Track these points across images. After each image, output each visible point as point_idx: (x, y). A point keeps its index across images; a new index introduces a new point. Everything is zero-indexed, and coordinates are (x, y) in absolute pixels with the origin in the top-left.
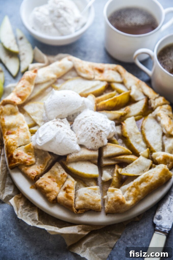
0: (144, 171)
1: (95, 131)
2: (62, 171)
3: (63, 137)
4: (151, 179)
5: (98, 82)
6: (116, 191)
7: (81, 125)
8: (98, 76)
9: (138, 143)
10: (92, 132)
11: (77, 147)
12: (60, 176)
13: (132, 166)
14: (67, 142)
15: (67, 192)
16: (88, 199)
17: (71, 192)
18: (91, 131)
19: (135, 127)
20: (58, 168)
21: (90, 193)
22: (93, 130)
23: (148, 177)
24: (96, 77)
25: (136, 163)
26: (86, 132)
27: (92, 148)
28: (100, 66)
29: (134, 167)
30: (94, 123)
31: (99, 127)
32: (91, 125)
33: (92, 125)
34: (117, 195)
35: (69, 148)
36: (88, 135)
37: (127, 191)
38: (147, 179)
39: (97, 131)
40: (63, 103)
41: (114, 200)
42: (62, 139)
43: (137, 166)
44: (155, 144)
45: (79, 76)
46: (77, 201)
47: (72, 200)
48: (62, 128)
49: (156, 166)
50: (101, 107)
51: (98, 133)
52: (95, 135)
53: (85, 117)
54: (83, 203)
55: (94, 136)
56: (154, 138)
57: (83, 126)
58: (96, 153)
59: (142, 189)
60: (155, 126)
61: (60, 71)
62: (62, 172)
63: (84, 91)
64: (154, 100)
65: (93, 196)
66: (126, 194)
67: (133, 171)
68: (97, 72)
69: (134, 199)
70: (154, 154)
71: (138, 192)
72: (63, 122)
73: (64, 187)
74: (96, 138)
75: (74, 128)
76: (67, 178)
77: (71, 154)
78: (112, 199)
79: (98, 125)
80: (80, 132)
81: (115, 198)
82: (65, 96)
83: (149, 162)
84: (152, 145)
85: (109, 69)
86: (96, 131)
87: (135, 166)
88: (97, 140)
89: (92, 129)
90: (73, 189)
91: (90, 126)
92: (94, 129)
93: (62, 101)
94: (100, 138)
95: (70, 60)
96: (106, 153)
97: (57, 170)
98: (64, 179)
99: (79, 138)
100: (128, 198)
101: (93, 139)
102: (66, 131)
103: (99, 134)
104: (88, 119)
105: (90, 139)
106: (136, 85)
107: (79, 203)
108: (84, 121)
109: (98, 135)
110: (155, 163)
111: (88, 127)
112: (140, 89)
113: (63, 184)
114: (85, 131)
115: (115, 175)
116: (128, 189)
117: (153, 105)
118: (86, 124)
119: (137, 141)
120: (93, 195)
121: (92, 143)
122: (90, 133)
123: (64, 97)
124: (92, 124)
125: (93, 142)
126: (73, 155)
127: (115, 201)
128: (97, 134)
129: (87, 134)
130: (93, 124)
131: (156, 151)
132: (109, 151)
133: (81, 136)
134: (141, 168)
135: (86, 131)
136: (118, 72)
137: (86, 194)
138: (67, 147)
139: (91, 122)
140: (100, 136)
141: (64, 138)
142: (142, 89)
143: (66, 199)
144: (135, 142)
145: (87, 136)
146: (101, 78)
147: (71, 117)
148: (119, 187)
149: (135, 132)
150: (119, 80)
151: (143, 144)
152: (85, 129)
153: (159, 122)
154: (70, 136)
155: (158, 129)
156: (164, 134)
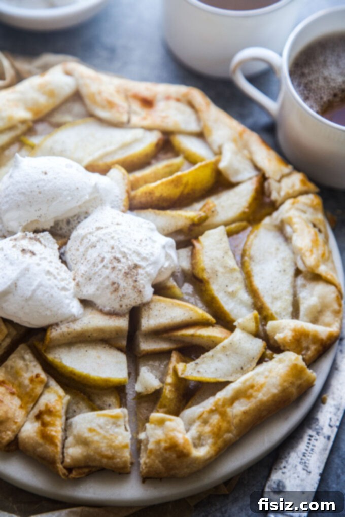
0: (242, 370)
1: (119, 266)
2: (33, 369)
3: (36, 283)
4: (259, 390)
5: (139, 133)
6: (168, 423)
7: (87, 248)
8: (140, 116)
9: (232, 295)
10: (114, 268)
11: (73, 307)
12: (27, 382)
13: (213, 356)
14: (46, 295)
15: (44, 424)
16: (98, 442)
17: (53, 425)
18: (110, 266)
19: (226, 253)
20: (23, 358)
21: (101, 428)
22: (115, 264)
23: (252, 387)
24: (135, 120)
25: (224, 347)
26: (97, 269)
27: (112, 310)
28: (145, 88)
29: (219, 360)
30: (120, 246)
31: (130, 255)
32: (110, 250)
33: (113, 251)
34: (172, 434)
35: (51, 311)
36: (103, 276)
37: (198, 423)
38: (250, 391)
39: (126, 267)
40: (40, 193)
41: (163, 445)
42: (33, 288)
43: (227, 355)
44: (275, 298)
45: (91, 115)
46: (68, 447)
47: (56, 445)
48: (34, 257)
49: (275, 355)
50: (143, 200)
51: (127, 271)
52: (120, 276)
53: (98, 228)
54: (85, 454)
55: (118, 278)
56: (272, 282)
57: (91, 251)
58: (123, 323)
59: (236, 416)
60: (277, 249)
61: (43, 101)
62: (33, 372)
63: (102, 157)
64: (279, 181)
65: (111, 435)
66: (194, 431)
67: (216, 369)
68: (136, 106)
69: (214, 444)
70: (270, 325)
71: (224, 425)
72: (40, 242)
73: (36, 411)
74: (123, 284)
75: (68, 257)
76: (46, 386)
77: (57, 325)
78: (158, 443)
79: (130, 249)
80: (83, 268)
81: (166, 441)
82: (46, 173)
83: (258, 345)
84: (267, 300)
85: (168, 98)
86: (123, 267)
87: (220, 355)
88: (125, 289)
89: (115, 260)
90: (60, 417)
91: (109, 252)
92: (118, 260)
93: (38, 186)
94: (132, 284)
95: (68, 73)
96: (149, 322)
97: (20, 364)
98: (39, 389)
99: (80, 284)
100: (198, 442)
101: (116, 286)
102: (45, 265)
103: (131, 274)
104: (104, 234)
105: (107, 288)
106: (235, 141)
107: (74, 452)
108: (94, 239)
109: (129, 276)
110: (274, 347)
111: (102, 256)
112: (245, 152)
113: (36, 401)
114: (94, 265)
115: (169, 379)
116: (200, 416)
117: (274, 196)
118: (98, 247)
119: (230, 290)
120: (111, 432)
121: (113, 296)
122: (107, 271)
123: (44, 177)
124: (113, 248)
125: (116, 294)
126: (64, 329)
127: (166, 449)
128: (126, 274)
129: (100, 273)
130: (115, 248)
131: (276, 316)
132: (156, 315)
133: (86, 279)
134: (236, 362)
135: (98, 266)
136: (191, 105)
137: (91, 430)
138: (48, 309)
139: (112, 242)
140: (134, 279)
141: (40, 285)
142: (250, 152)
143: (41, 441)
144: (225, 292)
145: (101, 279)
146: (147, 123)
147: (64, 226)
148: (177, 413)
149: (225, 267)
150: (194, 127)
151: (245, 297)
152: (95, 259)
153: (287, 239)
154: (55, 278)
155: (284, 259)
156: (298, 272)
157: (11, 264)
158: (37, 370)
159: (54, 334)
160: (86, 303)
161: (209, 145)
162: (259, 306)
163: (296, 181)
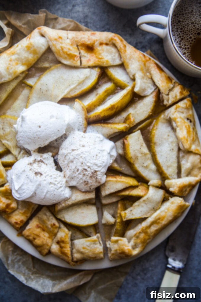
0: (155, 210)
1: (87, 173)
2: (52, 220)
3: (45, 191)
4: (162, 220)
5: (87, 71)
6: (120, 242)
7: (69, 163)
8: (86, 58)
9: (147, 167)
10: (84, 175)
11: (66, 194)
12: (50, 226)
13: (139, 205)
14: (52, 195)
15: (61, 247)
16: (87, 253)
17: (65, 247)
18: (82, 173)
19: (142, 145)
20: (46, 215)
21: (88, 246)
22: (85, 172)
23: (159, 219)
25: (144, 201)
26: (75, 175)
27: (86, 191)
29: (142, 206)
30: (86, 162)
31: (92, 167)
32: (81, 165)
33: (83, 165)
34: (122, 247)
35: (55, 200)
36: (79, 178)
37: (134, 238)
38: (159, 221)
39: (91, 173)
40: (39, 138)
41: (118, 251)
42: (44, 194)
43: (146, 204)
44: (168, 167)
45: (59, 62)
46: (74, 253)
47: (68, 257)
48: (42, 177)
49: (170, 198)
50: (95, 119)
51: (92, 175)
52: (88, 178)
53: (73, 150)
54: (82, 257)
55: (87, 179)
56: (166, 158)
57: (71, 164)
58: (92, 196)
59: (152, 232)
60: (168, 136)
61: (31, 57)
62: (51, 222)
64: (168, 95)
65: (93, 249)
66: (132, 243)
67: (141, 211)
69: (142, 246)
70: (167, 182)
71: (147, 237)
72: (44, 162)
73: (55, 240)
74: (90, 181)
76: (59, 228)
77: (60, 203)
78: (116, 250)
79: (92, 163)
80: (68, 173)
81: (120, 250)
82: (40, 127)
83: (160, 193)
84: (164, 169)
85: (101, 44)
86: (89, 173)
87: (143, 204)
88: (91, 183)
89: (84, 170)
90: (68, 243)
91: (80, 166)
92: (86, 170)
93: (37, 135)
94: (95, 180)
95: (43, 36)
96: (105, 192)
97: (45, 218)
98: (56, 231)
99: (68, 181)
100: (134, 247)
101: (86, 182)
102: (49, 180)
103: (93, 176)
104: (77, 155)
105: (82, 183)
106: (141, 70)
107: (77, 256)
108: (72, 158)
109: (92, 177)
110: (169, 194)
111: (77, 168)
112: (148, 74)
113: (55, 235)
114: (74, 172)
115: (119, 220)
116: (135, 235)
117: (165, 102)
118: (75, 162)
119: (145, 165)
120: (93, 248)
121: (86, 186)
122: (81, 176)
123: (39, 129)
124: (82, 164)
125: (87, 185)
126: (63, 205)
127: (120, 253)
128: (91, 177)
129: (77, 176)
130: (84, 163)
131: (169, 177)
132: (109, 189)
133: (70, 178)
134: (150, 206)
135: (76, 173)
136: (114, 46)
137: (84, 248)
138: (54, 200)
139: (81, 160)
140: (96, 178)
141: (48, 192)
142: (150, 74)
143: (61, 255)
144: (143, 166)
145: (78, 179)
148: (123, 235)
149: (142, 153)
150: (118, 62)
151: (153, 167)
152: (74, 170)
153: (174, 130)
154: (55, 185)
155: (172, 142)
156: (179, 149)
157: (31, 181)
158: (54, 221)
159: (59, 207)
160: (72, 188)
161: (127, 74)
162: (160, 171)
163: (177, 92)
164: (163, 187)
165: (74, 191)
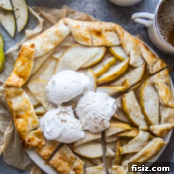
0: (143, 146)
1: (97, 121)
2: (70, 154)
3: (68, 134)
4: (148, 154)
6: (118, 169)
7: (84, 114)
9: (137, 117)
10: (95, 122)
11: (82, 135)
12: (69, 158)
13: (132, 143)
15: (77, 173)
17: (80, 173)
19: (134, 102)
20: (66, 149)
21: (96, 172)
23: (146, 153)
24: (95, 43)
25: (136, 140)
27: (96, 133)
28: (97, 25)
29: (134, 144)
30: (97, 113)
31: (101, 116)
33: (94, 115)
39: (100, 121)
43: (137, 142)
44: (152, 116)
48: (66, 123)
52: (98, 124)
53: (88, 105)
56: (151, 110)
57: (86, 115)
58: (99, 136)
60: (152, 95)
61: (58, 39)
64: (152, 66)
67: (133, 148)
68: (94, 36)
70: (152, 127)
72: (67, 113)
73: (73, 168)
74: (99, 126)
76: (76, 159)
79: (101, 114)
80: (84, 120)
83: (147, 135)
84: (150, 117)
85: (107, 31)
87: (135, 142)
88: (100, 128)
89: (95, 119)
90: (82, 170)
92: (97, 119)
94: (103, 126)
95: (66, 24)
97: (65, 152)
98: (73, 161)
99: (83, 126)
101: (97, 127)
102: (71, 125)
105: (93, 128)
106: (134, 49)
108: (87, 110)
110: (152, 135)
111: (90, 117)
112: (139, 52)
113: (73, 164)
114: (88, 120)
115: (118, 154)
117: (151, 71)
118: (89, 113)
119: (137, 115)
120: (99, 173)
121: (96, 130)
122: (93, 123)
123: (65, 90)
128: (100, 124)
129: (90, 123)
131: (154, 124)
132: (111, 132)
133: (85, 124)
134: (140, 144)
136: (116, 32)
137: (93, 173)
139: (94, 112)
140: (103, 124)
141: (70, 134)
142: (140, 52)
144: (135, 116)
145: (91, 125)
146: (100, 44)
149: (134, 107)
150: (118, 43)
151: (142, 116)
152: (88, 118)
153: (156, 90)
154: (75, 129)
155: (155, 99)
156: (160, 104)
157: (58, 126)
158: (72, 154)
159: (76, 145)
161: (124, 51)
162: (146, 119)
163: (159, 64)
164: (149, 131)
165: (87, 133)
